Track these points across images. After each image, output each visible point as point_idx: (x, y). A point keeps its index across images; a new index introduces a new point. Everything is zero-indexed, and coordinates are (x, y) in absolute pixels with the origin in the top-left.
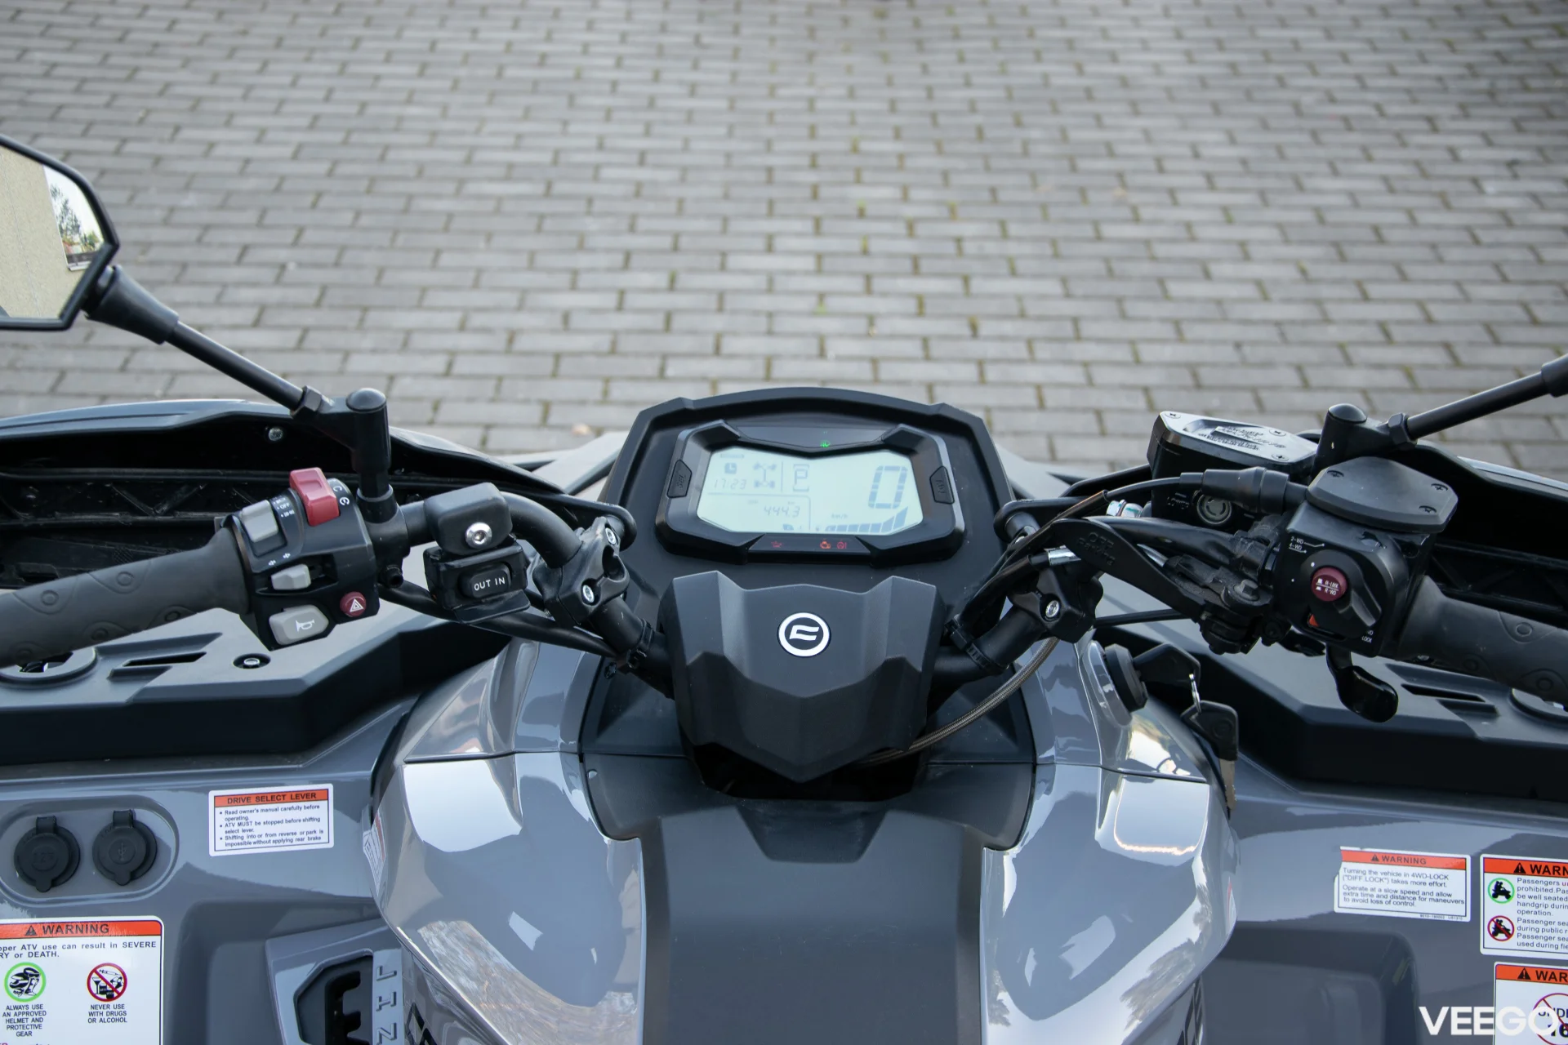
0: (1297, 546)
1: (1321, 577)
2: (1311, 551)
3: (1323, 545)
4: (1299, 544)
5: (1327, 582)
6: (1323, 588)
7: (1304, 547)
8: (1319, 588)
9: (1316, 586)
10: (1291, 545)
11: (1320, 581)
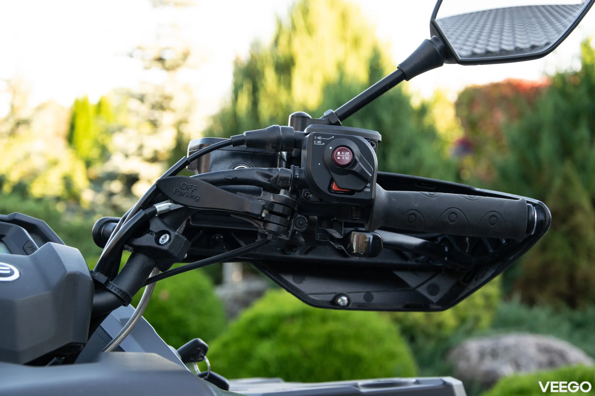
0: (319, 142)
1: (338, 151)
2: (327, 143)
3: (333, 137)
4: (319, 140)
5: (343, 153)
6: (341, 157)
7: (323, 141)
8: (339, 158)
9: (337, 157)
10: (315, 142)
11: (339, 153)
